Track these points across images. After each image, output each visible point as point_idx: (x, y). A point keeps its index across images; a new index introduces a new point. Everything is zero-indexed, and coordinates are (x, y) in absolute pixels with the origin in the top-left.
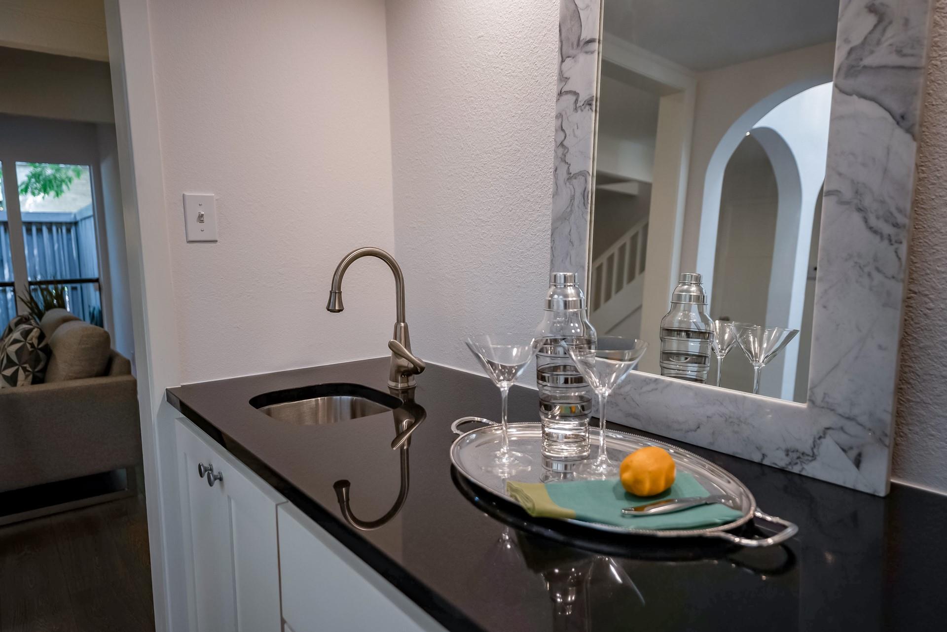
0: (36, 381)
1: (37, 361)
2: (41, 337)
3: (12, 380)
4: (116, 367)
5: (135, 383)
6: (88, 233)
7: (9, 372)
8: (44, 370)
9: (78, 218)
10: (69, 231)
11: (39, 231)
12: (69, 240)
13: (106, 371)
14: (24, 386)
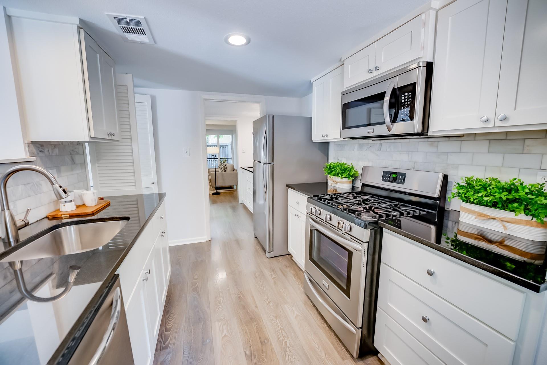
0: (225, 171)
1: (225, 169)
2: (226, 165)
3: (222, 171)
4: (235, 171)
5: (237, 173)
6: (230, 148)
7: (222, 170)
8: (226, 170)
9: (228, 145)
10: (226, 147)
11: (222, 147)
12: (226, 149)
13: (234, 171)
14: (223, 171)
